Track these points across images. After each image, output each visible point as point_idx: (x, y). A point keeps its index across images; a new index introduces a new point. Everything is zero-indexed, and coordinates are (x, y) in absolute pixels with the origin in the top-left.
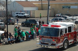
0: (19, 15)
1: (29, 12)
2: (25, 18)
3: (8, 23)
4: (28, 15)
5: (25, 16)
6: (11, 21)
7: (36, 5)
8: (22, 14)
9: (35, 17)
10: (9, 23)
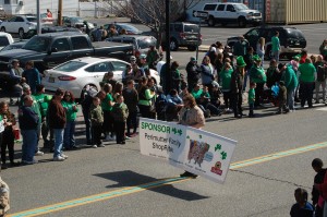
0: (216, 14)
2: (244, 27)
3: (173, 45)
4: (255, 15)
5: (242, 18)
6: (184, 35)
9: (284, 24)
10: (177, 45)
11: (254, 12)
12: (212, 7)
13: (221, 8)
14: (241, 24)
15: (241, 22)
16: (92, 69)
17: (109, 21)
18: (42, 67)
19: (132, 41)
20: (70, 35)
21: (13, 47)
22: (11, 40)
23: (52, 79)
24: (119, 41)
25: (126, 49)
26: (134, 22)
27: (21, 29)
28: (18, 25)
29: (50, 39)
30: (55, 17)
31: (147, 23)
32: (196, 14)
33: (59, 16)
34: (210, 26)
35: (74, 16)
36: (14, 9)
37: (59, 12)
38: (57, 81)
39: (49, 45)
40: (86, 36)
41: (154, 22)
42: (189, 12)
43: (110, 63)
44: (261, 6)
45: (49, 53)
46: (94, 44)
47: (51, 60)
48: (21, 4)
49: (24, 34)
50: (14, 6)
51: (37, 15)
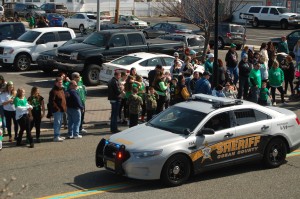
0: (260, 16)
2: (286, 29)
3: (220, 43)
4: (297, 18)
5: (284, 20)
6: (231, 35)
8: (274, 11)
10: (224, 44)
11: (296, 15)
12: (256, 10)
13: (265, 11)
14: (284, 26)
15: (284, 24)
16: (146, 63)
17: (161, 20)
18: (99, 61)
19: (183, 39)
20: (126, 33)
21: (75, 41)
22: (73, 35)
23: (109, 71)
24: (170, 39)
25: (177, 47)
26: (186, 21)
27: (82, 25)
28: (80, 21)
29: (109, 35)
30: (112, 15)
31: (197, 23)
32: (242, 16)
33: (117, 14)
34: (254, 27)
35: (130, 14)
36: (75, 7)
37: (117, 11)
39: (106, 40)
40: (141, 33)
41: (203, 22)
42: (236, 14)
43: (162, 58)
45: (107, 48)
46: (148, 41)
47: (109, 54)
48: (82, 3)
49: (85, 30)
50: (75, 5)
51: (97, 13)
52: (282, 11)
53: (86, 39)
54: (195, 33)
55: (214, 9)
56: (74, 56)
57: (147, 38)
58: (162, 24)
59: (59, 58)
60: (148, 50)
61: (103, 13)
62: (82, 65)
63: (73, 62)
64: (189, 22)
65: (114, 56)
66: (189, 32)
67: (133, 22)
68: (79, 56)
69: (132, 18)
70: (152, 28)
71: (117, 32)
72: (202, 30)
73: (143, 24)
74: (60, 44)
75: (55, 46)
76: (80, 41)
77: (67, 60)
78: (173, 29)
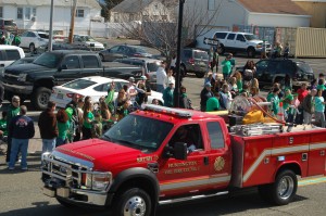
0: (226, 42)
1: (272, 31)
2: (253, 57)
5: (251, 48)
6: (193, 61)
7: (301, 6)
8: (240, 38)
9: (293, 57)
10: (186, 72)
12: (222, 36)
13: (231, 37)
14: (250, 54)
15: (251, 52)
16: (100, 88)
17: (119, 42)
18: (50, 84)
19: (141, 64)
20: (81, 54)
21: (24, 61)
22: (23, 54)
23: (60, 96)
24: (128, 63)
25: (135, 72)
26: (146, 44)
27: (32, 44)
28: (30, 40)
29: (62, 55)
30: (66, 35)
31: (158, 47)
32: (207, 41)
33: (71, 34)
35: (85, 35)
36: (25, 24)
37: (71, 30)
38: (65, 97)
39: (58, 61)
40: (97, 55)
41: (164, 46)
42: (200, 39)
43: (118, 83)
44: (271, 38)
45: (60, 70)
46: (103, 64)
47: (62, 77)
48: (33, 20)
49: (35, 49)
50: (25, 22)
51: (50, 31)
52: (249, 38)
53: (36, 59)
54: (156, 57)
55: (176, 33)
56: (22, 78)
57: (103, 61)
58: (121, 47)
59: (6, 79)
60: (104, 74)
61: (57, 32)
62: (30, 88)
63: (22, 84)
64: (149, 46)
65: (67, 79)
66: (149, 56)
67: (89, 43)
68: (28, 78)
69: (87, 39)
70: (109, 50)
71: (70, 53)
72: (163, 55)
73: (99, 45)
74: (7, 63)
75: (3, 65)
76: (30, 62)
77: (14, 81)
78: (132, 52)
